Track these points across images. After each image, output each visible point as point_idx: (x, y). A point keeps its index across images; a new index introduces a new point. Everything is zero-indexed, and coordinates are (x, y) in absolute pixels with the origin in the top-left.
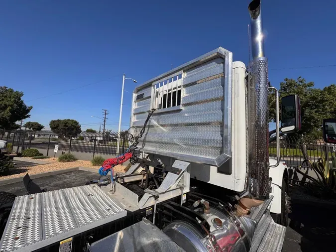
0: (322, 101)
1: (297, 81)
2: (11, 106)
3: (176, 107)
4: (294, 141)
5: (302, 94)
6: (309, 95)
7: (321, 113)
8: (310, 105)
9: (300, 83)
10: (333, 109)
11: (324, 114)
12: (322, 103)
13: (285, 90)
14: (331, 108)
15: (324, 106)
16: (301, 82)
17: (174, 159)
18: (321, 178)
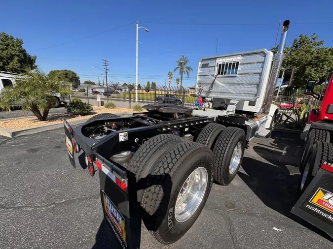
0: (324, 61)
1: (310, 38)
2: (17, 56)
3: (234, 75)
4: (288, 93)
5: (310, 52)
6: (315, 54)
7: (318, 72)
8: (312, 64)
9: (312, 41)
10: (329, 68)
11: (321, 72)
12: (323, 62)
13: (297, 47)
14: (328, 67)
15: (323, 65)
16: (314, 39)
17: (230, 100)
18: (297, 119)
